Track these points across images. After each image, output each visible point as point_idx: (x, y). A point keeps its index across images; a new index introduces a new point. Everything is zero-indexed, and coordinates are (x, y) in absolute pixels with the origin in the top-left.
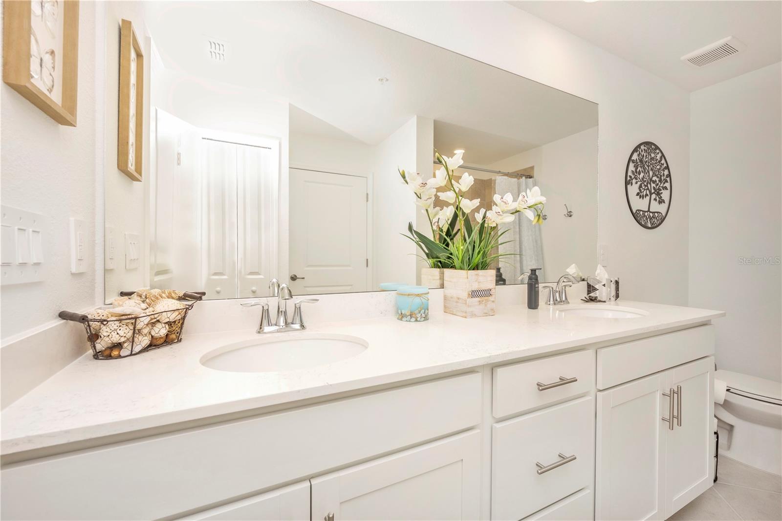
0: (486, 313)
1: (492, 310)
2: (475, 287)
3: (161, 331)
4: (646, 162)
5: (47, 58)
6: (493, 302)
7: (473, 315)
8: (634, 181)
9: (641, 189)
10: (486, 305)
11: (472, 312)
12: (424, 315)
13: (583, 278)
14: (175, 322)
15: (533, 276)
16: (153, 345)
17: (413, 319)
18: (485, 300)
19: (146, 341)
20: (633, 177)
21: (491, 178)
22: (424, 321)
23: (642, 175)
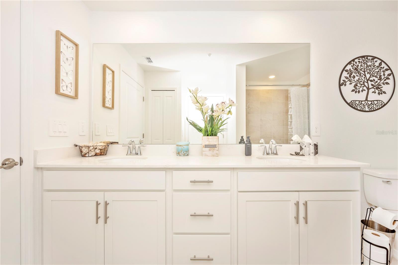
0: (213, 155)
1: (217, 154)
2: (207, 143)
3: (98, 151)
4: (361, 70)
5: (69, 86)
6: (217, 150)
7: (206, 155)
8: (348, 83)
9: (357, 87)
10: (213, 152)
11: (205, 154)
12: (183, 154)
13: (299, 142)
14: (102, 149)
15: (248, 140)
16: (96, 155)
17: (179, 155)
18: (213, 149)
19: (93, 153)
20: (347, 80)
21: (287, 89)
22: (183, 156)
23: (357, 78)
